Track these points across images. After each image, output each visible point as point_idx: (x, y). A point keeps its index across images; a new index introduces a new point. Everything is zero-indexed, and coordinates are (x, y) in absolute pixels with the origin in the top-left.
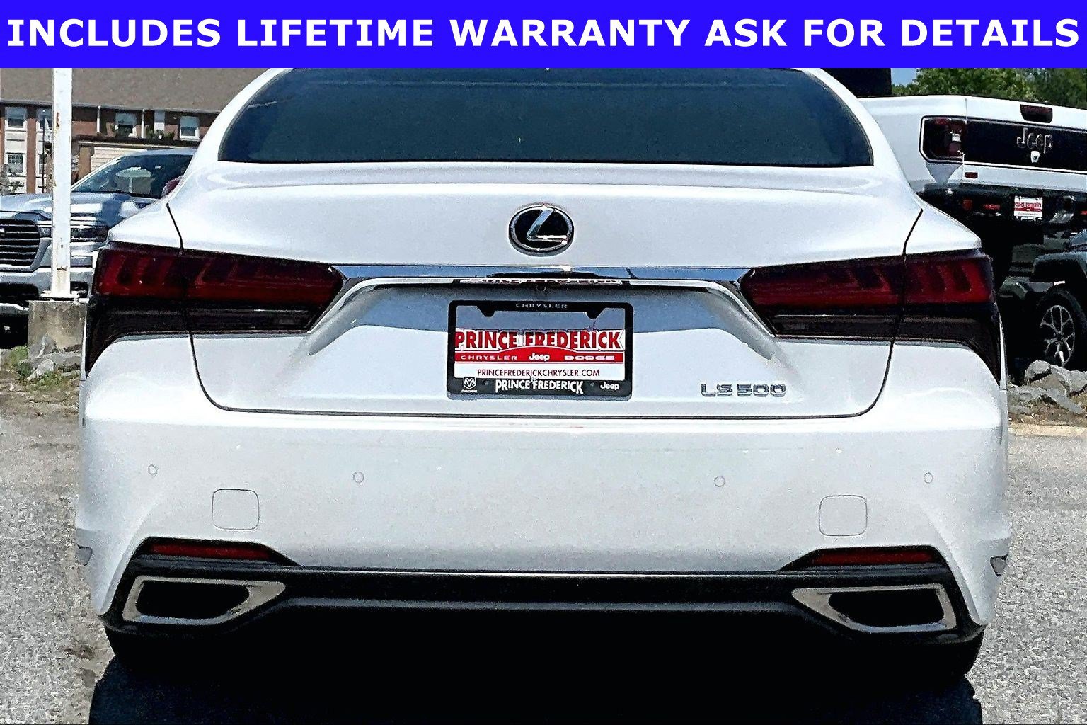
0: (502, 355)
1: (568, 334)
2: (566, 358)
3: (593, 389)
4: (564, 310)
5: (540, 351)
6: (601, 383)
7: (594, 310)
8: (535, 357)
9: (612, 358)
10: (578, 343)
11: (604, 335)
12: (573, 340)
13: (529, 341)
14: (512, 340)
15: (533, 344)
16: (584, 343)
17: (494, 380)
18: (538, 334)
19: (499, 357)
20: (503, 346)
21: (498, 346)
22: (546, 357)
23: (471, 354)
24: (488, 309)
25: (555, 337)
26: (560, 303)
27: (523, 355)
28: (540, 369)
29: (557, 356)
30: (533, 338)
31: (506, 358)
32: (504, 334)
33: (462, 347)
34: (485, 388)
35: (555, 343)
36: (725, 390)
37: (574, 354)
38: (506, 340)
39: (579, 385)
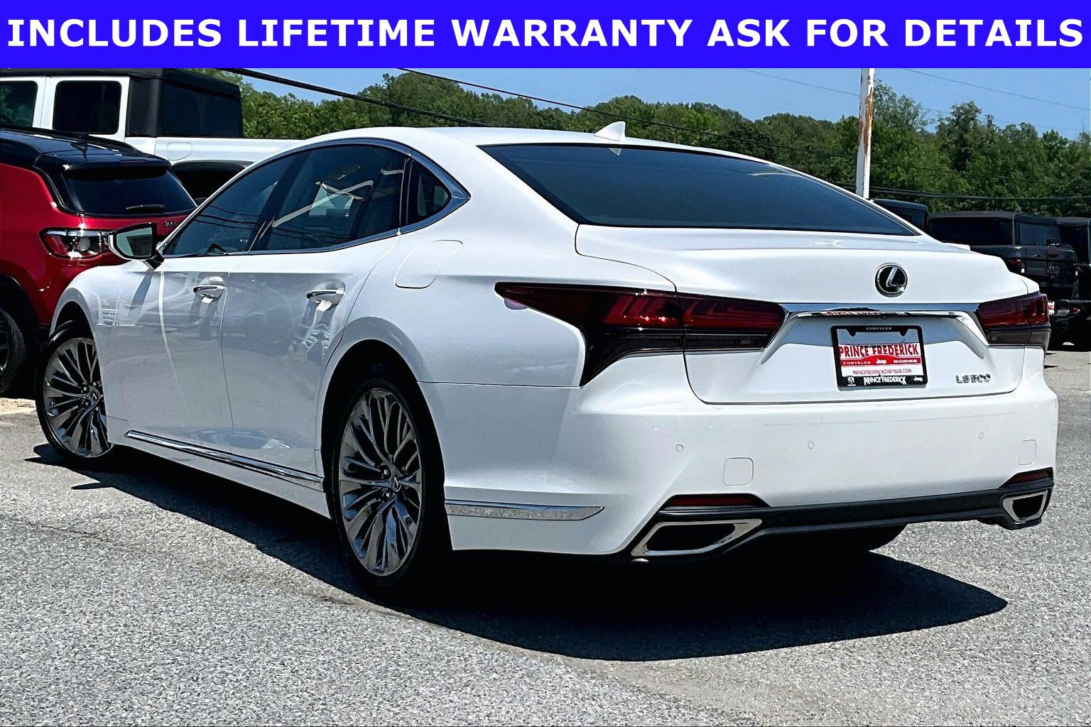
0: (863, 361)
1: (893, 346)
2: (895, 361)
3: (911, 381)
4: (889, 331)
5: (882, 358)
6: (914, 377)
7: (903, 330)
8: (879, 362)
9: (915, 361)
10: (899, 352)
11: (910, 346)
12: (897, 350)
13: (874, 352)
14: (867, 351)
15: (877, 353)
16: (902, 351)
17: (862, 378)
18: (878, 347)
19: (862, 363)
20: (862, 355)
21: (861, 356)
22: (884, 362)
23: (851, 361)
24: (852, 331)
25: (887, 348)
26: (888, 326)
27: (873, 361)
28: (882, 370)
29: (890, 361)
30: (876, 349)
31: (865, 363)
32: (862, 347)
33: (843, 357)
34: (859, 382)
35: (888, 352)
36: (966, 379)
37: (898, 359)
38: (863, 351)
39: (904, 378)
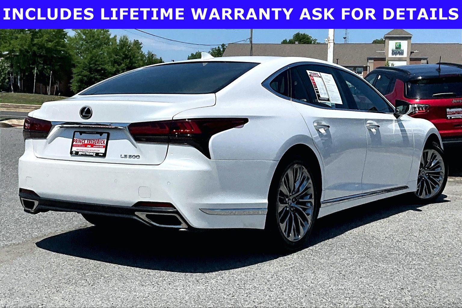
0: (82, 145)
1: (95, 140)
2: (94, 146)
3: (97, 155)
4: (95, 134)
5: (89, 145)
6: (99, 153)
7: (101, 134)
8: (88, 146)
9: (103, 147)
10: (97, 143)
11: (102, 141)
12: (96, 142)
13: (88, 142)
14: (85, 141)
15: (88, 143)
16: (98, 142)
18: (90, 140)
19: (81, 146)
21: (81, 143)
22: (90, 146)
23: (76, 145)
24: (81, 133)
25: (93, 141)
26: (94, 132)
27: (86, 145)
28: (89, 150)
29: (92, 146)
30: (89, 141)
31: (82, 146)
33: (74, 143)
34: (77, 153)
35: (92, 142)
36: (126, 156)
37: (96, 146)
38: (83, 141)
39: (95, 154)
